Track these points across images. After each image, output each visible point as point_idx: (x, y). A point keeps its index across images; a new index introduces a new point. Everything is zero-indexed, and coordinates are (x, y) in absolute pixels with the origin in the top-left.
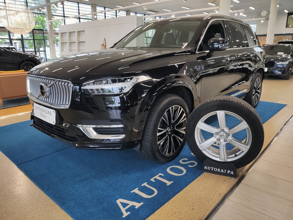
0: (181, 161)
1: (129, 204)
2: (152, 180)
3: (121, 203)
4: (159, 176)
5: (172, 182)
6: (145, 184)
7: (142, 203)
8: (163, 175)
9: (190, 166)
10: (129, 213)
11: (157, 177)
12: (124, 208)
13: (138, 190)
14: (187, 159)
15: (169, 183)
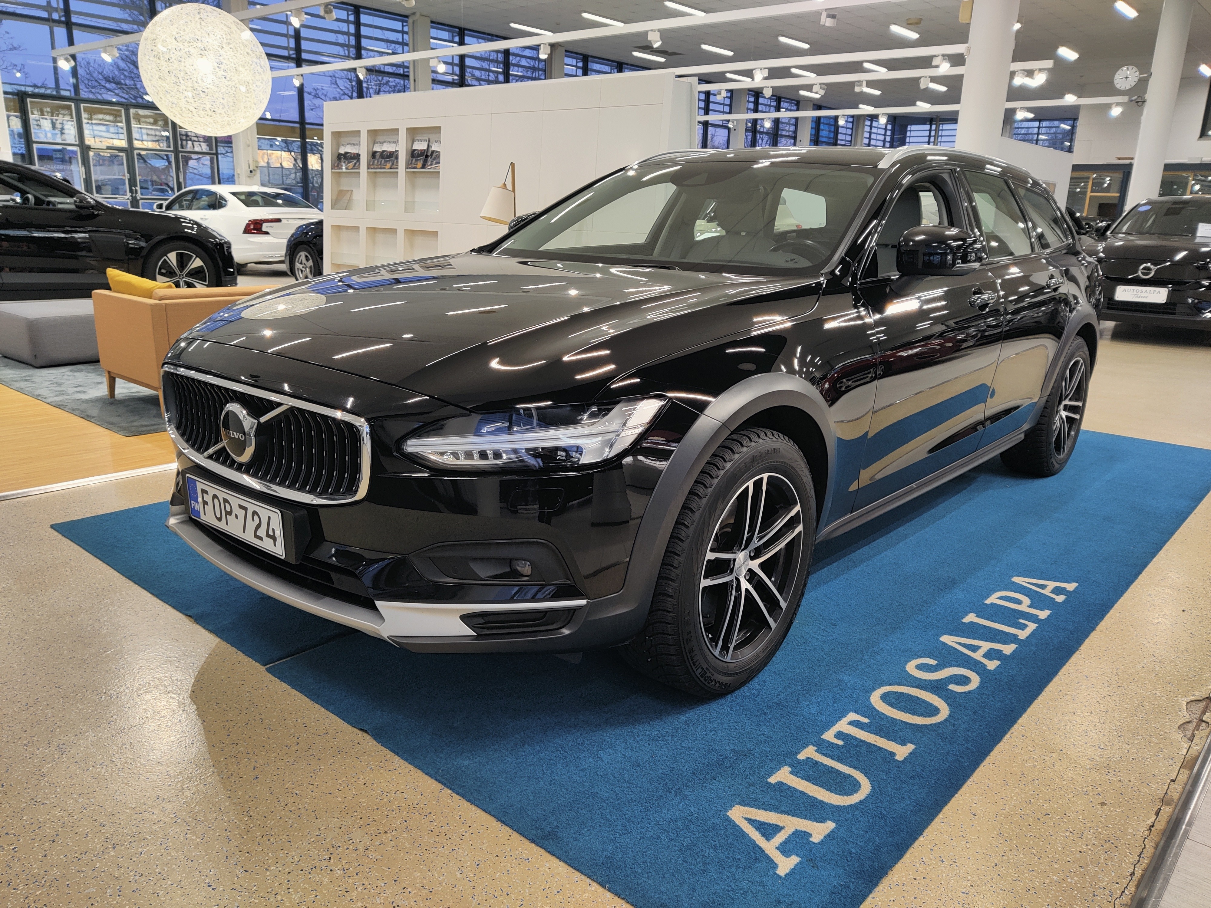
0: (911, 667)
1: (783, 828)
2: (829, 736)
3: (749, 821)
4: (851, 723)
5: (910, 747)
6: (809, 752)
7: (830, 825)
8: (866, 720)
9: (952, 687)
10: (794, 860)
11: (843, 725)
12: (768, 839)
13: (792, 773)
14: (933, 662)
15: (902, 752)
